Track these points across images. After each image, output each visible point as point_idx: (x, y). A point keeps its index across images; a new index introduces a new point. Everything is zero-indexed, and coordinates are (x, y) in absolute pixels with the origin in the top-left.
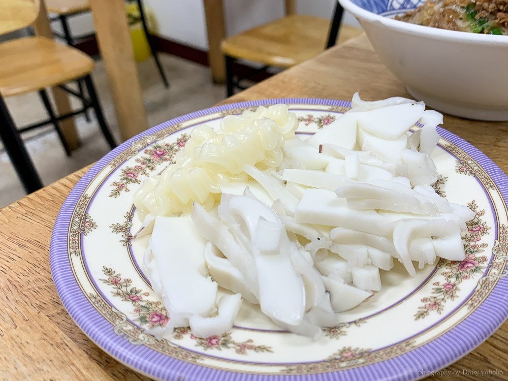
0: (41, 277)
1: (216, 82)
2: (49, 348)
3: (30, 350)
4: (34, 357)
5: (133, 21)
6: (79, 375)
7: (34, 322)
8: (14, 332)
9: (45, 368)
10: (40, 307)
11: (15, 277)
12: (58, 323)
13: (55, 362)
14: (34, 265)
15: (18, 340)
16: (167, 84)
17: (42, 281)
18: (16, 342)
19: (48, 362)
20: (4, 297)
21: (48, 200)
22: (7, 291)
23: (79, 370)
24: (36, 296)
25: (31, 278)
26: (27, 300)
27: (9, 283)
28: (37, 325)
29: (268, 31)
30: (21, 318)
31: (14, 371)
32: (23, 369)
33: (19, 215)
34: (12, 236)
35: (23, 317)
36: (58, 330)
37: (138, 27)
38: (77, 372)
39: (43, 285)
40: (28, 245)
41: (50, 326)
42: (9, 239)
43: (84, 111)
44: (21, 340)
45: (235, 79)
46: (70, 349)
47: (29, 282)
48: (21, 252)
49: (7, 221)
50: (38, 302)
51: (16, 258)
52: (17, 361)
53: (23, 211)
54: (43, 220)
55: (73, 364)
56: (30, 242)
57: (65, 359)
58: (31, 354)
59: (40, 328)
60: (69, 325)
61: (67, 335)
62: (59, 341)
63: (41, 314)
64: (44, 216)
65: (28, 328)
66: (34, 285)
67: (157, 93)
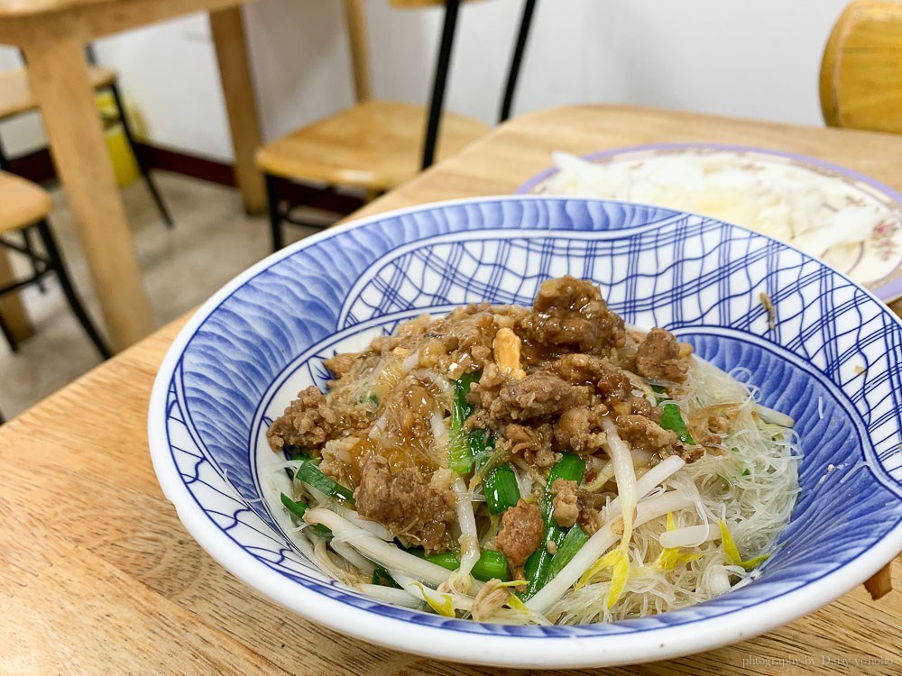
0: (70, 507)
1: (250, 212)
2: (98, 582)
3: (76, 587)
4: (82, 594)
5: (109, 122)
6: (140, 607)
7: (74, 558)
8: (51, 570)
9: (98, 604)
10: (77, 541)
11: (36, 509)
12: (103, 556)
13: (108, 597)
14: (58, 494)
15: (58, 578)
16: (168, 221)
17: (72, 511)
18: (56, 581)
19: (99, 597)
20: (29, 534)
21: (58, 414)
22: (31, 528)
23: (137, 601)
24: (70, 529)
25: (58, 509)
26: (58, 534)
27: (31, 518)
28: (77, 561)
29: (331, 129)
30: (56, 555)
31: (61, 611)
32: (70, 608)
33: (25, 436)
34: (21, 462)
35: (58, 553)
36: (104, 563)
37: (117, 131)
38: (136, 604)
39: (74, 516)
40: (44, 470)
41: (93, 560)
42: (18, 465)
43: (36, 279)
44: (61, 577)
45: (283, 207)
46: (123, 581)
47: (56, 514)
48: (37, 480)
49: (9, 444)
50: (73, 536)
51: (31, 487)
52: (61, 600)
53: (27, 429)
54: (59, 439)
55: (130, 597)
56: (46, 467)
57: (120, 592)
58: (77, 592)
59: (82, 564)
60: (117, 557)
61: (117, 567)
62: (109, 575)
63: (80, 548)
64: (58, 434)
65: (67, 564)
66: (64, 517)
67: (154, 237)
